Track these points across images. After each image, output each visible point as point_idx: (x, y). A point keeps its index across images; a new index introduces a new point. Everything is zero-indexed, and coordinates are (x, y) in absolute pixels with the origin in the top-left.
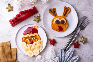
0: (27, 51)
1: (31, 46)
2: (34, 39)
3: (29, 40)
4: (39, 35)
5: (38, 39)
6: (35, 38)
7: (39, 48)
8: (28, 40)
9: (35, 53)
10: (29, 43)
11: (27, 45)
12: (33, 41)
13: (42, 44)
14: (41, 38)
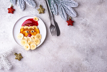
0: (24, 44)
1: (29, 39)
2: (32, 32)
3: (27, 32)
4: (38, 29)
5: (37, 33)
6: (33, 31)
7: (37, 42)
8: (26, 32)
9: (31, 47)
10: (27, 35)
11: (25, 37)
12: (32, 34)
13: (40, 38)
14: (40, 32)
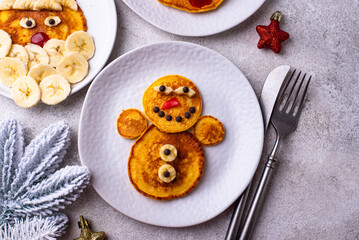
0: (11, 78)
1: (35, 54)
2: (52, 22)
3: (29, 24)
4: (79, 9)
5: (72, 27)
6: (57, 20)
7: (73, 70)
8: (23, 22)
9: (45, 90)
10: (28, 39)
11: (16, 46)
12: (49, 33)
13: (88, 52)
14: (89, 24)
